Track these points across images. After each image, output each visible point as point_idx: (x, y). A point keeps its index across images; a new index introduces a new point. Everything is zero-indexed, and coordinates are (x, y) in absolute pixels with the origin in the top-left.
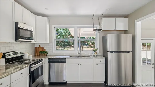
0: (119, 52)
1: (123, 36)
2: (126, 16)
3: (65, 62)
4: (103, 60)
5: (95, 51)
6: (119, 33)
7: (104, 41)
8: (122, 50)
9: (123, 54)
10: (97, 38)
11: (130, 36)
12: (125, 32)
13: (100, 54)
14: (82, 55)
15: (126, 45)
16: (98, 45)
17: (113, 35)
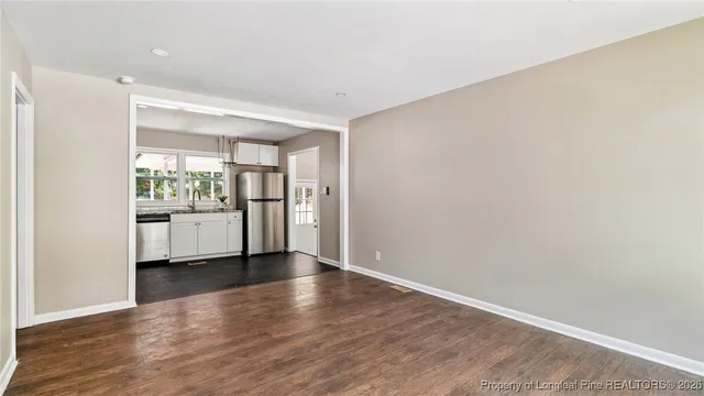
0: (264, 200)
1: (271, 176)
2: (275, 143)
3: (169, 221)
4: (239, 214)
5: (222, 200)
6: (265, 171)
7: (238, 182)
8: (270, 197)
9: (270, 204)
10: (226, 177)
11: (281, 176)
12: (275, 169)
13: (232, 207)
14: (197, 208)
15: (275, 191)
16: (227, 191)
17: (255, 174)
